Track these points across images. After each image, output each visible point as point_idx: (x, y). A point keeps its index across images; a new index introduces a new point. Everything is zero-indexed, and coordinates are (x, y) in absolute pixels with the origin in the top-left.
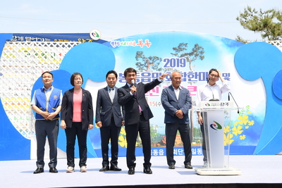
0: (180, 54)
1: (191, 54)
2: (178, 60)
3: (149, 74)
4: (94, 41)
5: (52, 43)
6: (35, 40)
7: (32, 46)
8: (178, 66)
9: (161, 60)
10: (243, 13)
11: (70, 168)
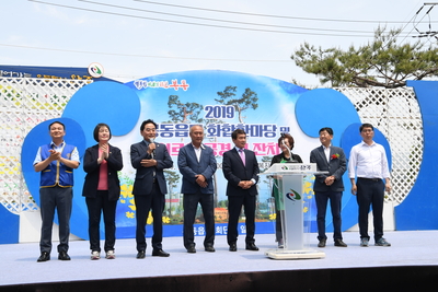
0: (226, 101)
1: (240, 101)
2: (224, 108)
3: (186, 127)
4: (95, 79)
5: (34, 80)
6: (9, 75)
8: (224, 116)
9: (202, 108)
10: (299, 49)
11: (95, 253)
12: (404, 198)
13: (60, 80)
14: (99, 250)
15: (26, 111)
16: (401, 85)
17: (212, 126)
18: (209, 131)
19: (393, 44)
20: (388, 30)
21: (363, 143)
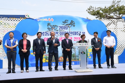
0: (65, 24)
1: (70, 24)
2: (65, 26)
4: (27, 18)
5: (9, 19)
6: (1, 18)
7: (2, 20)
8: (65, 29)
9: (58, 27)
10: (89, 8)
11: (22, 71)
12: (121, 53)
13: (17, 19)
14: (23, 70)
15: (4, 28)
16: (121, 18)
17: (61, 32)
18: (60, 34)
19: (118, 5)
20: (117, 1)
21: (107, 36)
